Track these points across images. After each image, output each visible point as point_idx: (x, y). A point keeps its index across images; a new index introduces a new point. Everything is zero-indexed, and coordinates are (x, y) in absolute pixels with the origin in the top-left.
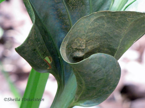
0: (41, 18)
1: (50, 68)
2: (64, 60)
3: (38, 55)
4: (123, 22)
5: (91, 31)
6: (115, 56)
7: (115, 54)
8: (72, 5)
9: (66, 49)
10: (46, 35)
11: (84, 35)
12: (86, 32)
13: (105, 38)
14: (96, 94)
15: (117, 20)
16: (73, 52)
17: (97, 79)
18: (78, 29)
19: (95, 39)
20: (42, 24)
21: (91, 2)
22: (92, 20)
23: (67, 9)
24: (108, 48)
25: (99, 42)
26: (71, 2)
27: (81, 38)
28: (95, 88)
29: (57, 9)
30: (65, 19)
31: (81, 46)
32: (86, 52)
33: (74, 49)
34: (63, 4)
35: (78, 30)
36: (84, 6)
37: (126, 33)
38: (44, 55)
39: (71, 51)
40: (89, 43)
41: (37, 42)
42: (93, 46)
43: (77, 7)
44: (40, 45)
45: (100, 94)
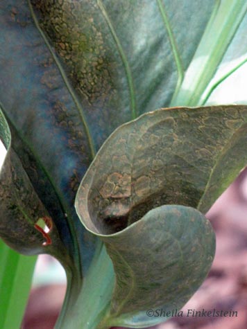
0: (18, 127)
1: (49, 242)
2: (86, 228)
3: (21, 218)
4: (215, 130)
5: (143, 154)
6: (198, 207)
7: (198, 201)
8: (88, 92)
9: (88, 203)
10: (33, 167)
11: (127, 165)
12: (132, 158)
13: (176, 168)
14: (161, 297)
15: (203, 125)
16: (104, 207)
17: (164, 266)
18: (113, 152)
19: (154, 173)
20: (22, 141)
21: (130, 81)
22: (145, 129)
23: (76, 101)
24: (183, 190)
25: (161, 180)
26: (85, 84)
27: (120, 173)
28: (158, 285)
29: (53, 104)
30: (73, 125)
31: (122, 192)
32: (134, 204)
33: (107, 200)
34: (66, 92)
35: (114, 155)
36: (115, 91)
37: (223, 153)
38: (34, 216)
39: (100, 204)
40: (140, 182)
41: (19, 189)
42: (149, 188)
43: (98, 94)
44: (24, 195)
45: (169, 296)
